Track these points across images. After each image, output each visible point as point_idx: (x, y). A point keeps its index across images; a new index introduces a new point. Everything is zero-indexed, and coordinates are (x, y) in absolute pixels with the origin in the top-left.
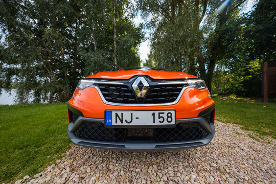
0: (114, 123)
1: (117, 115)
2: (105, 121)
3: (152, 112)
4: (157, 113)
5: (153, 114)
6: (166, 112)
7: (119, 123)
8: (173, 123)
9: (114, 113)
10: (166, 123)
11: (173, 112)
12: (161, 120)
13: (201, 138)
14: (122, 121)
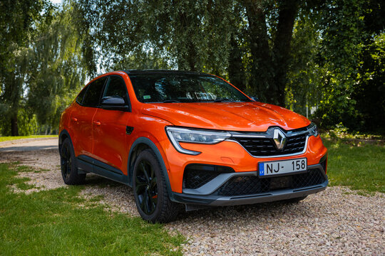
0: (265, 174)
1: (268, 166)
2: (258, 173)
3: (292, 161)
4: (295, 161)
5: (293, 163)
6: (301, 160)
7: (270, 173)
8: (305, 169)
9: (265, 165)
10: (301, 169)
11: (305, 160)
12: (298, 167)
13: (321, 183)
14: (271, 171)
